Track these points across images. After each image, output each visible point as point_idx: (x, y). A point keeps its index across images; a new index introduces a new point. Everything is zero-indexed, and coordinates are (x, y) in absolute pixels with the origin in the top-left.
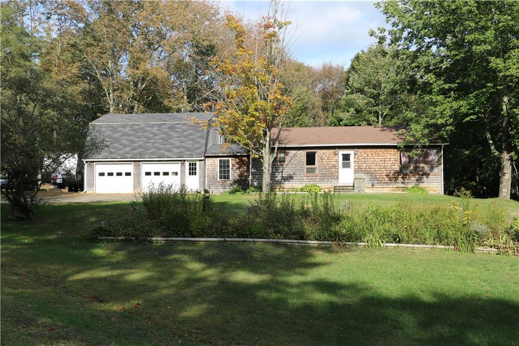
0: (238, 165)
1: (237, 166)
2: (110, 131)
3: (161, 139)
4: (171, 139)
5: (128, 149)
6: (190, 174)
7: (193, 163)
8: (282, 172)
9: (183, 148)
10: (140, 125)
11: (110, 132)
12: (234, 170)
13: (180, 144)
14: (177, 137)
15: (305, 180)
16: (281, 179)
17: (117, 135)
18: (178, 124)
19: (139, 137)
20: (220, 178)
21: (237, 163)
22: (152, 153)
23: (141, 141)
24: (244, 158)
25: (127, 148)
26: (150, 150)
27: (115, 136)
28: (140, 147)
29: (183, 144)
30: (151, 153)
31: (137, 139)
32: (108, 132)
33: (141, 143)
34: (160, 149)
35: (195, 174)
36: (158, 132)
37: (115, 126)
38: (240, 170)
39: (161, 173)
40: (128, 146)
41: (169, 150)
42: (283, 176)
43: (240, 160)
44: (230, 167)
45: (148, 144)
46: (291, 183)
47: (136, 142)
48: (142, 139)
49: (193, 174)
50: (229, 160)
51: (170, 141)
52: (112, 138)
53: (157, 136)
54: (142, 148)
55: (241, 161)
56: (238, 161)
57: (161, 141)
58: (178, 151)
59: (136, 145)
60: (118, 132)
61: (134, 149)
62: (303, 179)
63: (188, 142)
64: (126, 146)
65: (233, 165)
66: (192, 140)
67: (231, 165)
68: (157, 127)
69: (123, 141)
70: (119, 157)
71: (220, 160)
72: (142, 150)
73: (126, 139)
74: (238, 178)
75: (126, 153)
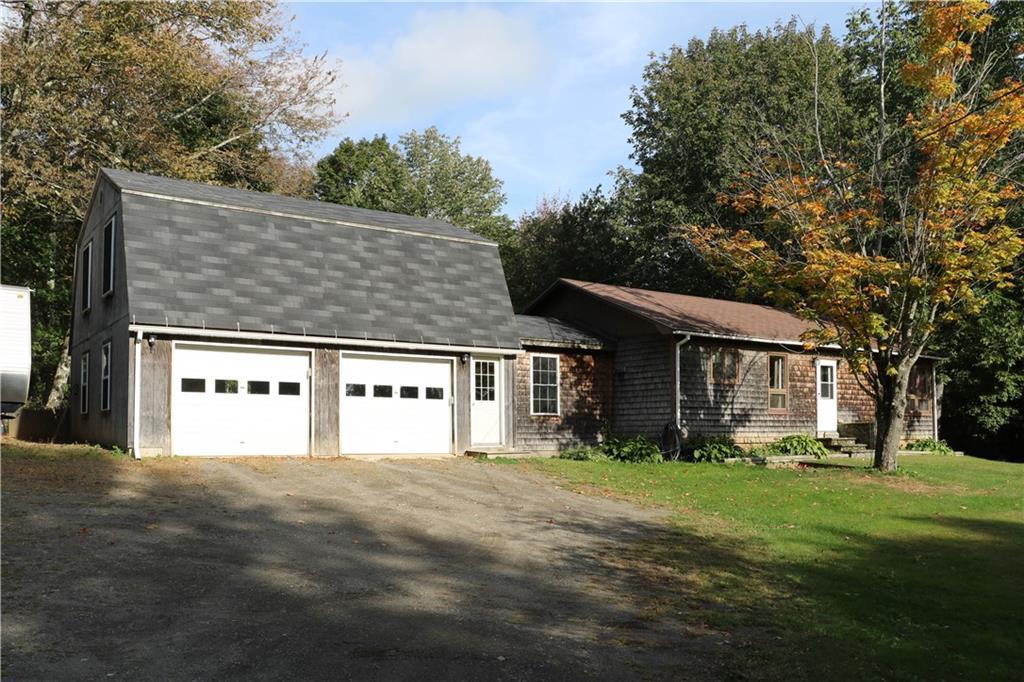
0: (575, 374)
1: (573, 379)
2: (213, 229)
3: (387, 280)
4: (416, 283)
5: (293, 302)
6: (478, 397)
7: (485, 364)
8: (732, 403)
9: (460, 315)
10: (307, 225)
11: (213, 235)
12: (565, 389)
13: (446, 302)
14: (433, 280)
15: (768, 424)
16: (731, 421)
17: (241, 249)
18: (422, 240)
19: (318, 264)
20: (536, 411)
21: (572, 369)
22: (377, 323)
23: (330, 279)
24: (587, 358)
25: (289, 298)
26: (366, 312)
27: (234, 250)
28: (329, 297)
29: (457, 304)
30: (375, 324)
31: (314, 271)
32: (206, 234)
33: (332, 285)
34: (396, 313)
35: (492, 397)
36: (370, 255)
37: (222, 213)
38: (579, 388)
39: (396, 391)
40: (289, 292)
41: (422, 318)
42: (735, 412)
43: (577, 361)
44: (559, 380)
45: (354, 293)
46: (747, 429)
47: (312, 281)
48: (331, 273)
49: (485, 398)
50: (555, 359)
51: (417, 288)
52: (225, 255)
53: (372, 267)
54: (339, 303)
55: (581, 364)
56: (574, 364)
57: (390, 286)
58: (449, 324)
59: (317, 290)
60: (242, 239)
61: (314, 303)
62: (766, 421)
63: (468, 299)
64: (283, 291)
65: (564, 376)
66: (475, 293)
67: (559, 375)
68: (365, 239)
69: (268, 272)
70: (272, 328)
71: (535, 359)
72: (341, 309)
73: (274, 266)
74: (574, 410)
75: (290, 314)
